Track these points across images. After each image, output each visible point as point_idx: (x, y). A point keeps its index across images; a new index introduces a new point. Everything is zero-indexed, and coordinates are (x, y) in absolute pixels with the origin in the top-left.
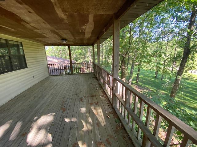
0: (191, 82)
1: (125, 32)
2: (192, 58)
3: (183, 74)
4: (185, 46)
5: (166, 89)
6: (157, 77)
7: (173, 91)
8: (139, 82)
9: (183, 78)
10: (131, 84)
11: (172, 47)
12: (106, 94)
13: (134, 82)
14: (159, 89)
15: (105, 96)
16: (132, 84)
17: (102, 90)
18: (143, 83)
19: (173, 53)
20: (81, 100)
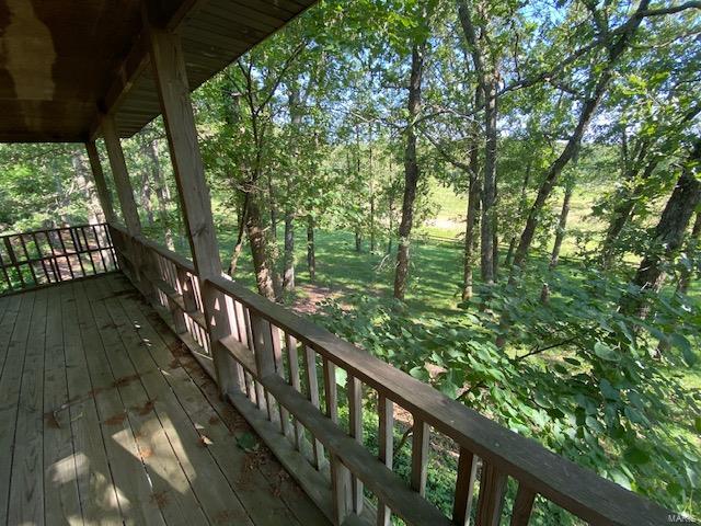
0: (431, 248)
1: (235, 98)
2: (423, 189)
3: (412, 230)
4: (407, 158)
5: (385, 277)
6: (362, 248)
7: (399, 279)
8: (316, 273)
9: (413, 242)
10: (295, 282)
11: (382, 159)
12: (189, 353)
13: (302, 275)
14: (370, 280)
15: (184, 360)
16: (298, 282)
17: (170, 341)
18: (329, 272)
19: (386, 179)
20: (53, 420)
